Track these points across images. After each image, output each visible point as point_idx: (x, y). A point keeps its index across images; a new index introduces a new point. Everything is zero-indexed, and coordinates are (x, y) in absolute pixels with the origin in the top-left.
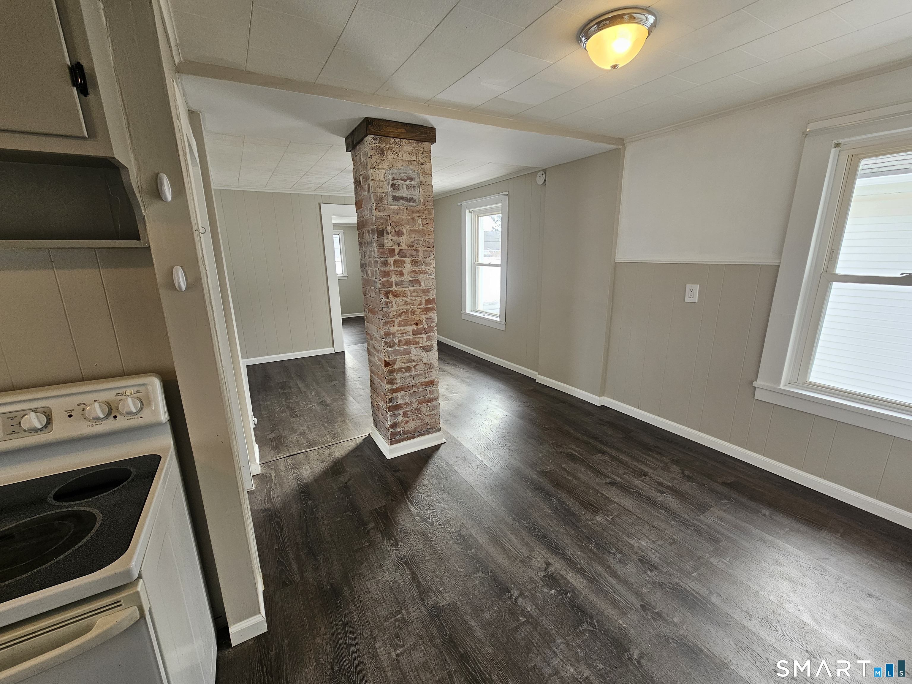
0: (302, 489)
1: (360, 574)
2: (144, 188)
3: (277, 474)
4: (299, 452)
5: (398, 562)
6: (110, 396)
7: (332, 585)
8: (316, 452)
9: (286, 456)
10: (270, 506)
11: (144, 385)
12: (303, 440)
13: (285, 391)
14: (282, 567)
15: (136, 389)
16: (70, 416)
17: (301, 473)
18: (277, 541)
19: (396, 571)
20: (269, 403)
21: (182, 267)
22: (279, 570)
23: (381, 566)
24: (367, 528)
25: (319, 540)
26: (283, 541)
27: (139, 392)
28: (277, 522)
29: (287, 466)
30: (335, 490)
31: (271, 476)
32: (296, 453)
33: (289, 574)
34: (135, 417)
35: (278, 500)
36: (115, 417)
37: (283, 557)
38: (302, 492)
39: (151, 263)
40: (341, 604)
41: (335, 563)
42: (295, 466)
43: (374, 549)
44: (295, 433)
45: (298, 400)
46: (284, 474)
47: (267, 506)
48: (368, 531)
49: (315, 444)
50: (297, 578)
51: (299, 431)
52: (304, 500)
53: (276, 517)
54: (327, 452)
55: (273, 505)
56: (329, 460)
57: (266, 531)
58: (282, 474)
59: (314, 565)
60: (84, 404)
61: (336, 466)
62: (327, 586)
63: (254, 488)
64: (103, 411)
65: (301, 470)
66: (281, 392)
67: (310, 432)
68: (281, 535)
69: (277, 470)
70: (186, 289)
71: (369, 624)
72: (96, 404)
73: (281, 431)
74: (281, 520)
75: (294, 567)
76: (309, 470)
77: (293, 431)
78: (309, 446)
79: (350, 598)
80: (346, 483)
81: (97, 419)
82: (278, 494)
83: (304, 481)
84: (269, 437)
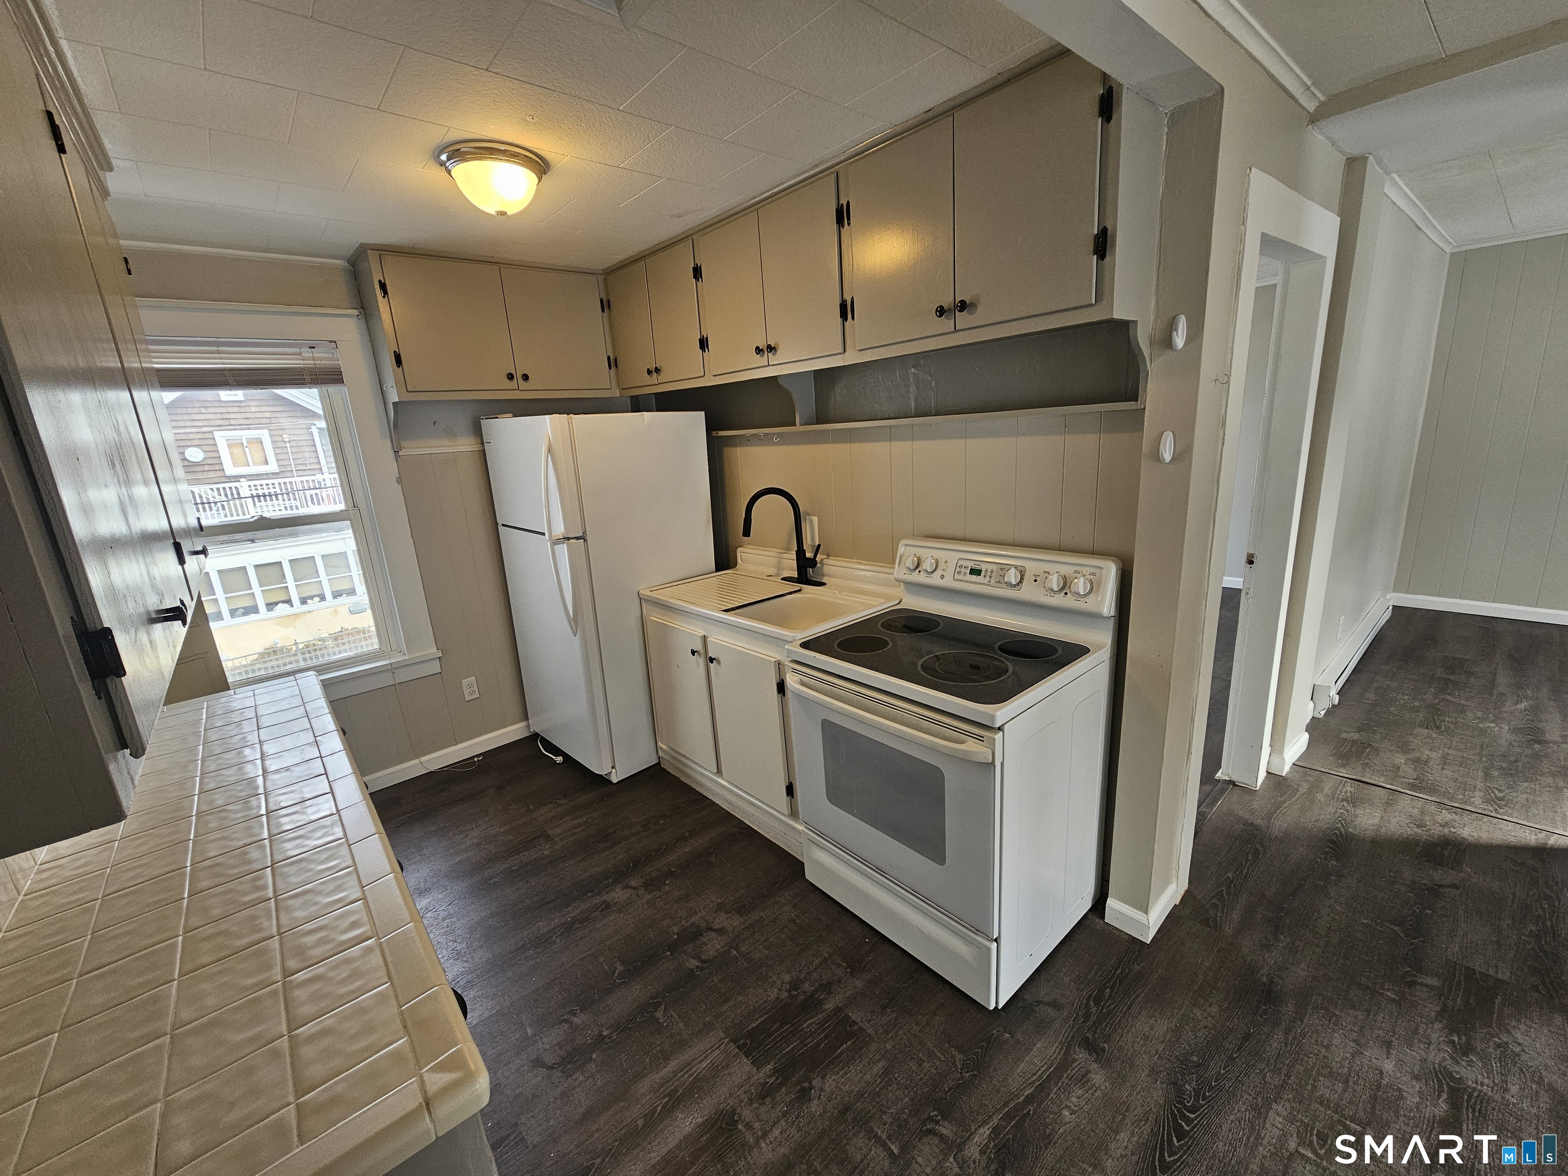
0: (1337, 837)
1: (1335, 1015)
2: (1157, 337)
3: (1310, 791)
4: (1382, 784)
5: (1436, 1073)
6: (1068, 570)
7: (1272, 982)
8: (1419, 804)
9: (1351, 777)
10: (1262, 824)
11: (1100, 568)
12: (1410, 771)
13: (1450, 677)
14: (1218, 903)
15: (1093, 570)
16: (1036, 581)
17: (1356, 816)
18: (1237, 870)
19: (1416, 1078)
20: (1394, 684)
21: (1173, 432)
22: (1212, 902)
23: (1389, 1044)
24: (1415, 976)
25: (1304, 919)
26: (1246, 877)
27: (1094, 574)
28: (1257, 850)
29: (1338, 792)
30: (1402, 879)
31: (1297, 790)
32: (1373, 782)
33: (1221, 917)
34: (1082, 599)
35: (1281, 824)
36: (1066, 594)
37: (1229, 894)
38: (1332, 842)
39: (1141, 429)
40: (1266, 1014)
41: (1303, 965)
42: (1353, 801)
43: (1399, 1014)
44: (1404, 753)
45: (1467, 703)
46: (1322, 799)
47: (1258, 822)
48: (1414, 983)
49: (1432, 790)
50: (1228, 930)
51: (1417, 755)
52: (1325, 853)
53: (1259, 843)
54: (1446, 816)
55: (1268, 827)
56: (1437, 831)
57: (1231, 848)
58: (1320, 797)
59: (1266, 937)
60: (1048, 573)
61: (1442, 848)
62: (1265, 977)
63: (1258, 788)
64: (1058, 584)
65: (1359, 811)
66: (1438, 675)
67: (1440, 768)
68: (1249, 868)
69: (1315, 787)
70: (1171, 461)
71: (1288, 1076)
72: (1056, 575)
73: (1378, 737)
74: (1265, 852)
75: (1236, 915)
76: (1376, 821)
77: (1404, 748)
78: (1413, 787)
79: (1287, 1022)
80: (1440, 886)
81: (1052, 590)
82: (1289, 818)
83: (1351, 830)
84: (1344, 735)
